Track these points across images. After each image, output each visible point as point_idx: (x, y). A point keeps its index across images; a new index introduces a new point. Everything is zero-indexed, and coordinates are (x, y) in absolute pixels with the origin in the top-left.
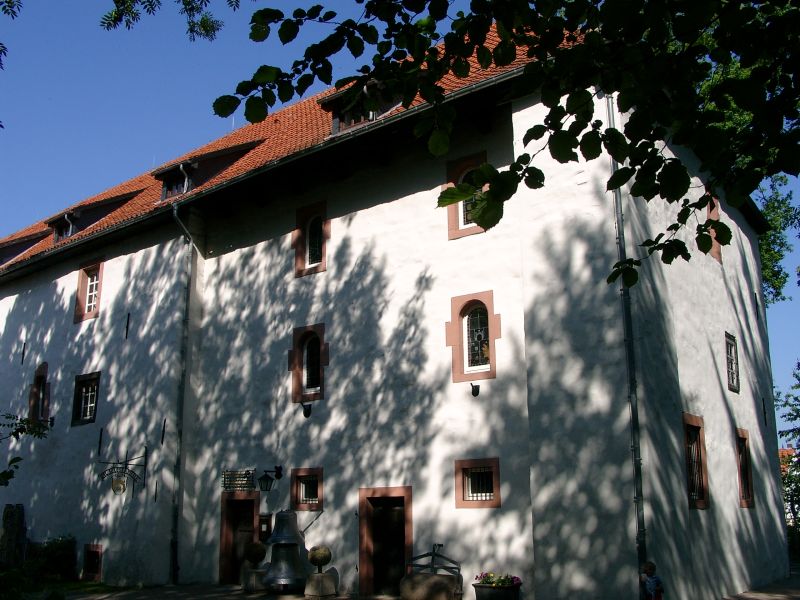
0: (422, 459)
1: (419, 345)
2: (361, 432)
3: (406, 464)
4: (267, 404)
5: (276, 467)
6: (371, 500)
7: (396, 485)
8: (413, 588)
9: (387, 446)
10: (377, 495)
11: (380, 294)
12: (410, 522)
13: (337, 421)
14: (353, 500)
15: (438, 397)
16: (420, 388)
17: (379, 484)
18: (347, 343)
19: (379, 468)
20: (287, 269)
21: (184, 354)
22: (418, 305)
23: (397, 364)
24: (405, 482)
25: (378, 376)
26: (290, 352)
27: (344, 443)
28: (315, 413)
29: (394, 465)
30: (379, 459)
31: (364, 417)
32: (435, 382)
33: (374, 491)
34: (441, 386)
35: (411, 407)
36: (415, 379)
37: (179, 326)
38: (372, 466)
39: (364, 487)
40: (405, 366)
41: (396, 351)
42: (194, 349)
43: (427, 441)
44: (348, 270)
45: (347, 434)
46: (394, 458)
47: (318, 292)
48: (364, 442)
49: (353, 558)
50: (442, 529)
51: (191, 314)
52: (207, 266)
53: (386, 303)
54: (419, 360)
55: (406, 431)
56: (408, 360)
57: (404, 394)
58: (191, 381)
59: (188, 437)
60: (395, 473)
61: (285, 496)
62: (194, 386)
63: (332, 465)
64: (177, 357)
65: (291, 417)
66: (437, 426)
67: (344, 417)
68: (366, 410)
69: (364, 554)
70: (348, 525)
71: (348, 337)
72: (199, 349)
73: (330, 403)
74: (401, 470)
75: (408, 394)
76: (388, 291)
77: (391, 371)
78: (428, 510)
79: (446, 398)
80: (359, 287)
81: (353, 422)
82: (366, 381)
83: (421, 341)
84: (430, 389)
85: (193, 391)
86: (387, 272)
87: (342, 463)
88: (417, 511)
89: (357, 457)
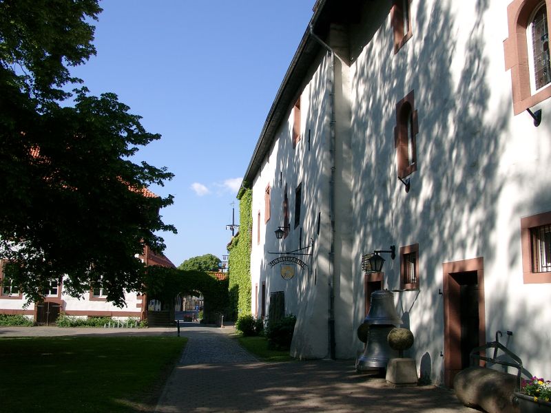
0: (489, 223)
1: (482, 81)
2: (444, 196)
3: (478, 230)
4: (384, 186)
5: (391, 247)
6: (453, 275)
7: (469, 256)
8: (465, 387)
9: (462, 210)
10: (457, 271)
11: (448, 37)
13: (426, 190)
14: (439, 276)
15: (503, 137)
16: (486, 132)
17: (458, 257)
18: (430, 103)
19: (458, 237)
20: (390, 49)
22: (478, 33)
23: (465, 109)
24: (478, 253)
25: (452, 131)
26: (395, 129)
27: (432, 213)
28: (412, 189)
29: (468, 232)
30: (456, 227)
31: (444, 181)
32: (499, 119)
33: (454, 265)
34: (503, 123)
35: (480, 156)
36: (480, 123)
38: (451, 236)
39: (446, 261)
40: (472, 111)
41: (464, 96)
43: (494, 198)
44: (426, 25)
45: (433, 203)
46: (470, 220)
47: (409, 59)
48: (446, 209)
51: (337, 117)
52: (349, 72)
53: (454, 44)
54: (482, 99)
55: (476, 189)
56: (474, 102)
57: (473, 144)
58: (343, 176)
60: (469, 241)
61: (397, 277)
63: (425, 240)
65: (398, 191)
66: (502, 175)
68: (444, 173)
69: (450, 337)
70: (437, 304)
71: (430, 97)
72: (350, 147)
73: (421, 173)
74: (475, 238)
75: (476, 144)
76: (454, 30)
77: (462, 120)
78: (498, 285)
79: (509, 137)
80: (435, 39)
81: (437, 189)
82: (444, 139)
83: (484, 74)
84: (494, 130)
85: (346, 185)
86: (452, 11)
87: (431, 236)
88: (489, 288)
89: (442, 227)
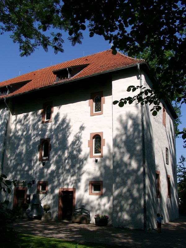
0: (79, 180)
1: (79, 147)
2: (60, 171)
3: (74, 181)
4: (31, 161)
5: (33, 180)
6: (63, 191)
7: (71, 187)
8: (76, 218)
9: (68, 176)
10: (65, 190)
11: (68, 131)
12: (74, 198)
13: (53, 167)
14: (57, 191)
15: (85, 162)
16: (79, 159)
17: (65, 187)
18: (57, 144)
19: (66, 182)
20: (39, 121)
21: (5, 144)
22: (80, 135)
23: (73, 152)
24: (74, 187)
25: (66, 155)
26: (39, 146)
27: (55, 174)
28: (46, 165)
29: (70, 182)
30: (66, 180)
31: (61, 167)
32: (84, 157)
33: (64, 189)
34: (86, 159)
35: (77, 165)
36: (78, 156)
37: (4, 135)
38: (63, 182)
39: (60, 188)
40: (75, 152)
41: (72, 148)
42: (8, 143)
43: (81, 175)
44: (58, 123)
45: (56, 172)
46: (70, 179)
47: (49, 128)
48: (61, 174)
49: (56, 209)
50: (84, 201)
51: (7, 132)
52: (13, 118)
53: (70, 133)
54: (79, 151)
55: (74, 172)
56: (76, 151)
57: (74, 161)
58: (6, 152)
59: (4, 170)
60: (70, 184)
61: (35, 190)
62: (7, 154)
63: (51, 180)
64: (2, 145)
65: (38, 165)
66: (84, 170)
67: (55, 167)
68: (62, 165)
69: (60, 208)
70: (55, 199)
71: (57, 142)
73: (51, 162)
74: (73, 183)
75: (75, 161)
76: (71, 130)
77: (71, 153)
78: (80, 195)
79: (87, 163)
80: (62, 128)
81: (58, 168)
82: (63, 156)
83: (80, 145)
84: (82, 160)
85: (6, 156)
86: (70, 124)
87: (54, 180)
88: (77, 195)
89: (59, 179)
